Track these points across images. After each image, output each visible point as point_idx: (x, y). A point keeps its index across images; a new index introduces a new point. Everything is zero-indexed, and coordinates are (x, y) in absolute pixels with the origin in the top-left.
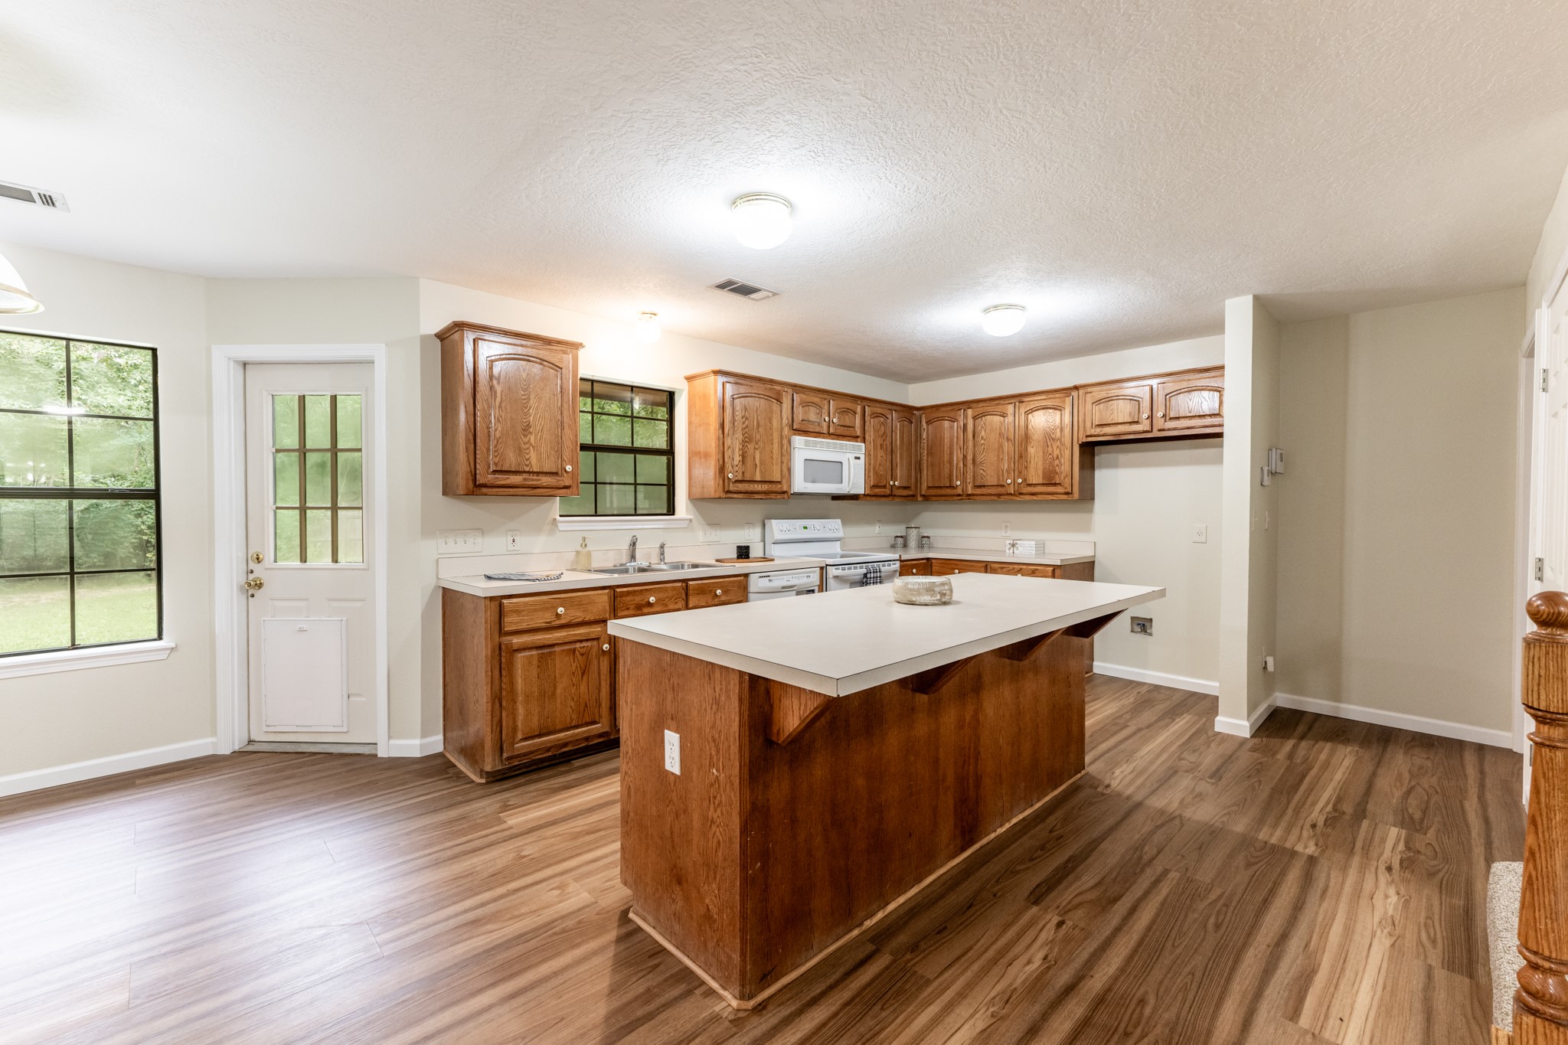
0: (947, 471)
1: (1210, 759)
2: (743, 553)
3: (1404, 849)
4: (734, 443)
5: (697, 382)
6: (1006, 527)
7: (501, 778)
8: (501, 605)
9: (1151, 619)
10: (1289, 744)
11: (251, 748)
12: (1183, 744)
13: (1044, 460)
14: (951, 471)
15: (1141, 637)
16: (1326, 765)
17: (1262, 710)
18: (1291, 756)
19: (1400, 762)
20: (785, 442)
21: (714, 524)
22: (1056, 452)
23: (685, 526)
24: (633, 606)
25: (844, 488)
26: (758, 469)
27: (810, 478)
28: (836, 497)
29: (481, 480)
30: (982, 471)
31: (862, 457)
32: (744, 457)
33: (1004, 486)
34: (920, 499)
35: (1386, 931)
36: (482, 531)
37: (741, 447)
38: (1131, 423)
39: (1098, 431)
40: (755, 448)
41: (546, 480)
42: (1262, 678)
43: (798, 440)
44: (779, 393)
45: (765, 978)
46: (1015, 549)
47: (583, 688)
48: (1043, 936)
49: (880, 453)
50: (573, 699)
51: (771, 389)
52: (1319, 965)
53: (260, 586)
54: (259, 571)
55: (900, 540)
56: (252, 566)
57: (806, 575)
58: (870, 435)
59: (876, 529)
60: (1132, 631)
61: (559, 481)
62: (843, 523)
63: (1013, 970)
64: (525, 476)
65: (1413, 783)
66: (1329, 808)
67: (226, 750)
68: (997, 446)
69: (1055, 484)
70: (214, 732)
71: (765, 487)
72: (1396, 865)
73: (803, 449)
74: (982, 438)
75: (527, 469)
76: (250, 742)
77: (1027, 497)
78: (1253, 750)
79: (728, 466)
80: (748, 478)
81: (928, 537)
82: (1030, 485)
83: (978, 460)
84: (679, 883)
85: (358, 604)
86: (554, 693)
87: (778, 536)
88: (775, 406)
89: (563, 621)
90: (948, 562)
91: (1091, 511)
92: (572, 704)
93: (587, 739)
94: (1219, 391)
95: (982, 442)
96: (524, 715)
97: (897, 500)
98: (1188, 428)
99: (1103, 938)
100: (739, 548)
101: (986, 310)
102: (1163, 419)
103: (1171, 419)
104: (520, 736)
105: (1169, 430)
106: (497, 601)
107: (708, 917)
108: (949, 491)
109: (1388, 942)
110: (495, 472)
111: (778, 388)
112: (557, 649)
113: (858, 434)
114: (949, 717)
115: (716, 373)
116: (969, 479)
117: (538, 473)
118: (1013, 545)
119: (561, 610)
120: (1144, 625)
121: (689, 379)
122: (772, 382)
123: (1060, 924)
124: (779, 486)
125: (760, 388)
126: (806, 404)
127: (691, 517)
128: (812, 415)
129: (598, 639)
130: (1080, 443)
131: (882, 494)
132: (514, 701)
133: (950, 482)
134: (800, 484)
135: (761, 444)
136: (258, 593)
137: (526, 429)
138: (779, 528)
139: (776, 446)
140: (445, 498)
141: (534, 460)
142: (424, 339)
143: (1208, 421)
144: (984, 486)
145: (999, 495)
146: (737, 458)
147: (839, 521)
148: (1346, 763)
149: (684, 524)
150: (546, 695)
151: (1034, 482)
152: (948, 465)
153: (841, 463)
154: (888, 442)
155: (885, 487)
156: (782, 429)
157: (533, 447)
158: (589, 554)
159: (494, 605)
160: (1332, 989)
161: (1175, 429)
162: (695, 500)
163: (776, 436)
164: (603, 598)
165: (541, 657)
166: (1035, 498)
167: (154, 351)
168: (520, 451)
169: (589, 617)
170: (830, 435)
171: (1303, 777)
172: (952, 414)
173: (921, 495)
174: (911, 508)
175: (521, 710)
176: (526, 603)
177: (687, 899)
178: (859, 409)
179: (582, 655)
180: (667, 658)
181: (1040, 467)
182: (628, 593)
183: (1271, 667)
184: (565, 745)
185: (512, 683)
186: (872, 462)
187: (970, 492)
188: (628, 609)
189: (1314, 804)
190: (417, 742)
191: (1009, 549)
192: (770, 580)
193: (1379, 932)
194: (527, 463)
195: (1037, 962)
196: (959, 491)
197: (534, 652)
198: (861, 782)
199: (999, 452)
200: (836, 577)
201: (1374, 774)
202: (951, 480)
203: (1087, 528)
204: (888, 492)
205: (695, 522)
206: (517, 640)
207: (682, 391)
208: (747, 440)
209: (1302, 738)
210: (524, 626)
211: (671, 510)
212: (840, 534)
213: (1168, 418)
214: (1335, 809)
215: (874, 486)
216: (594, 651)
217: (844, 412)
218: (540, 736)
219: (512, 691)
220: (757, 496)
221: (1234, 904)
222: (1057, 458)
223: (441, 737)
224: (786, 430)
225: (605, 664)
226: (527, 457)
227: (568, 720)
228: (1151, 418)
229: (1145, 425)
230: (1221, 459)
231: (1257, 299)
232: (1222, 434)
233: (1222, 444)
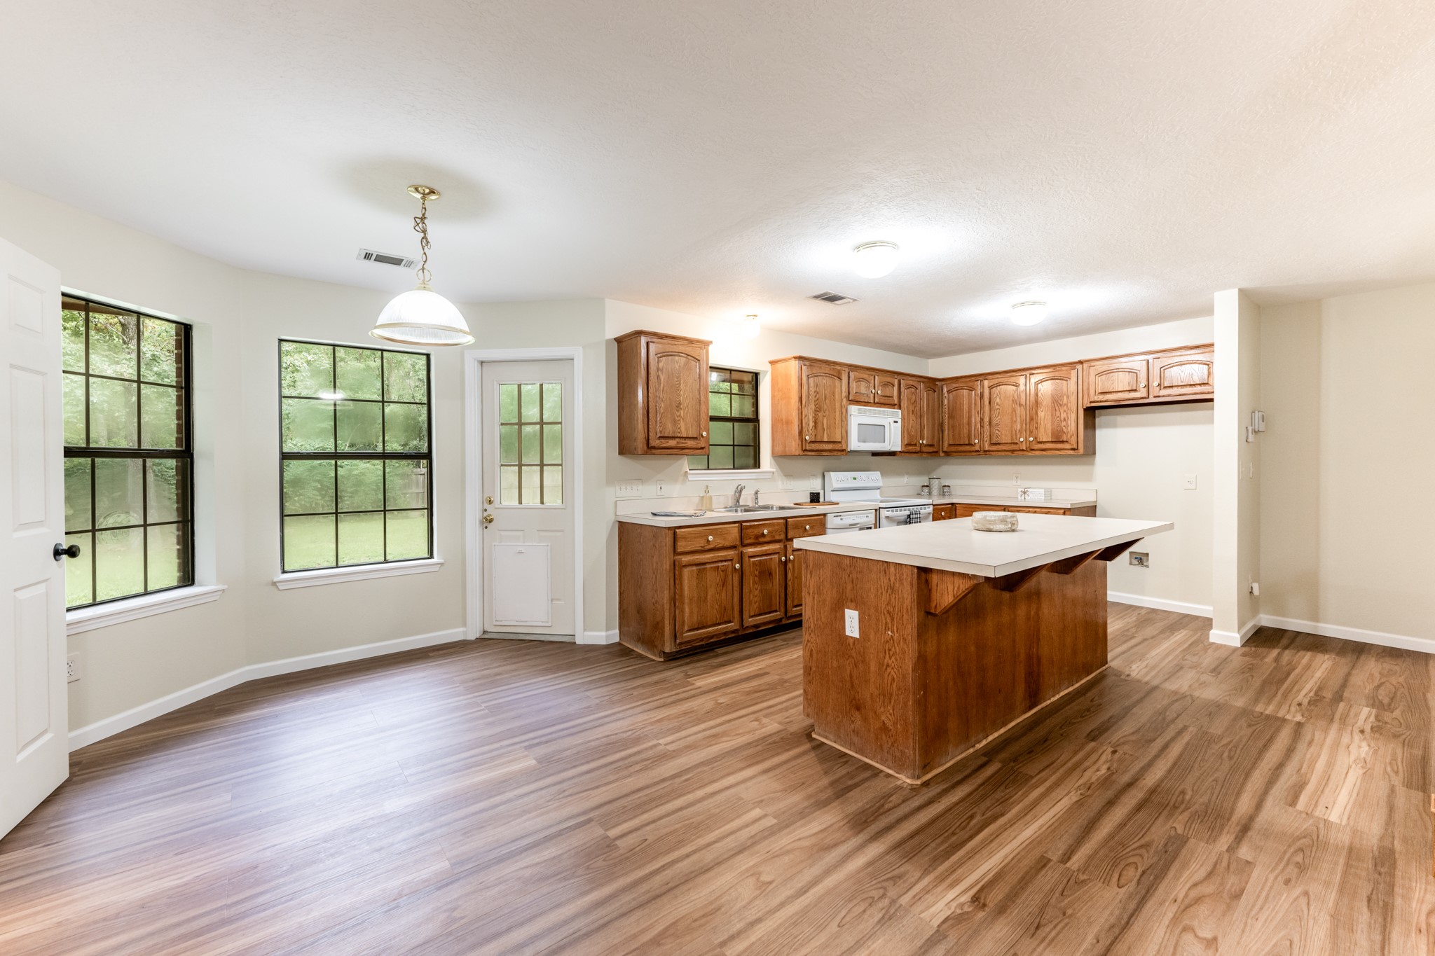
0: (966, 431)
1: (1208, 660)
2: (815, 498)
3: (1374, 720)
4: (809, 412)
5: (779, 365)
6: (1017, 478)
7: (673, 658)
8: (675, 533)
9: (1147, 554)
10: (1275, 652)
11: (486, 636)
12: (1184, 650)
13: (1053, 423)
14: (970, 431)
15: (1139, 569)
16: (1308, 667)
17: (1249, 626)
18: (1277, 660)
19: (1371, 668)
20: (844, 410)
21: (789, 475)
22: (1063, 415)
23: (770, 477)
24: (753, 537)
25: (886, 447)
26: (825, 432)
27: (862, 439)
28: (875, 454)
29: (652, 443)
30: (997, 432)
31: (900, 421)
32: (815, 422)
33: (1017, 443)
34: (942, 454)
35: (1359, 766)
36: (641, 480)
37: (813, 415)
38: (1129, 391)
39: (1101, 397)
40: (823, 416)
41: (690, 443)
42: (1250, 601)
43: (853, 409)
44: (839, 372)
45: (926, 767)
46: (1026, 495)
47: (723, 595)
48: (1104, 758)
49: (912, 417)
50: (717, 603)
51: (833, 369)
52: (1309, 781)
53: (491, 521)
54: (491, 510)
55: (926, 490)
56: (486, 506)
57: (864, 515)
58: (904, 403)
59: (905, 480)
60: (1131, 564)
61: (698, 443)
62: (883, 475)
63: (1087, 774)
64: (678, 440)
65: (1383, 680)
66: (1312, 694)
67: (472, 636)
68: (1010, 410)
69: (1063, 442)
70: (464, 624)
71: (830, 447)
72: (1368, 729)
73: (858, 416)
74: (997, 404)
75: (679, 435)
76: (485, 632)
77: (1038, 453)
78: (1244, 655)
79: (805, 430)
80: (818, 439)
81: (949, 486)
82: (1040, 443)
83: (994, 422)
84: (858, 709)
85: (559, 534)
86: (706, 598)
87: (836, 485)
88: (837, 382)
89: (711, 546)
90: (970, 506)
91: (1093, 464)
92: (717, 607)
93: (725, 633)
94: (1208, 365)
95: (998, 407)
96: (689, 613)
97: (924, 455)
98: (1180, 395)
99: (1147, 760)
100: (811, 494)
101: (1014, 306)
102: (1158, 388)
103: (1165, 387)
104: (686, 628)
105: (1164, 396)
106: (673, 530)
107: (884, 728)
108: (968, 448)
109: (1361, 772)
110: (660, 437)
111: (838, 368)
112: (708, 566)
113: (896, 402)
114: (1021, 611)
115: (795, 358)
116: (986, 438)
117: (685, 438)
118: (1025, 493)
119: (710, 538)
120: (1141, 559)
121: (771, 363)
122: (835, 363)
123: (1114, 752)
124: (840, 445)
125: (826, 369)
126: (858, 380)
127: (774, 470)
128: (863, 390)
129: (731, 560)
130: (1085, 407)
131: (914, 451)
132: (683, 603)
133: (969, 441)
134: (854, 444)
135: (827, 412)
136: (491, 526)
137: (678, 406)
138: (837, 479)
139: (838, 414)
140: (620, 457)
141: (683, 429)
142: (608, 342)
143: (1198, 389)
144: (999, 444)
145: (1013, 451)
146: (812, 424)
147: (879, 473)
148: (1324, 666)
149: (769, 476)
150: (702, 600)
151: (1044, 440)
152: (967, 426)
153: (884, 426)
154: (918, 408)
155: (915, 445)
156: (842, 400)
157: (683, 419)
158: (711, 498)
159: (671, 533)
160: (1319, 793)
161: (1169, 396)
162: (778, 456)
163: (837, 405)
164: (734, 530)
165: (699, 571)
166: (1044, 453)
167: (428, 356)
168: (675, 422)
169: (727, 544)
170: (876, 404)
171: (1289, 674)
172: (970, 384)
173: (943, 452)
174: (931, 462)
175: (687, 610)
176: (689, 533)
177: (865, 719)
178: (896, 382)
179: (723, 571)
180: (848, 561)
181: (1049, 426)
182: (750, 526)
183: (1256, 592)
184: (712, 637)
185: (682, 589)
186: (906, 425)
187: (987, 449)
188: (750, 538)
189: (1299, 691)
190: (604, 634)
191: (1021, 496)
192: (841, 519)
193: (1354, 766)
194: (679, 431)
195: (1103, 771)
196: (977, 448)
197: (694, 568)
198: (973, 648)
199: (1012, 416)
200: (887, 517)
201: (1349, 675)
202: (969, 439)
203: (1089, 478)
204: (918, 449)
205: (776, 474)
206: (685, 559)
207: (766, 372)
208: (818, 410)
209: (1286, 648)
210: (688, 549)
211: (757, 464)
212: (880, 484)
213: (1162, 387)
214: (1316, 694)
215: (909, 445)
216: (730, 569)
217: (886, 384)
218: (698, 629)
219: (682, 595)
220: (824, 454)
221: (1241, 746)
222: (1065, 420)
223: (617, 631)
224: (845, 401)
225: (736, 578)
226: (679, 426)
227: (715, 619)
228: (1148, 386)
229: (1142, 393)
230: (1211, 420)
231: (1241, 291)
232: (1211, 400)
233: (1212, 409)
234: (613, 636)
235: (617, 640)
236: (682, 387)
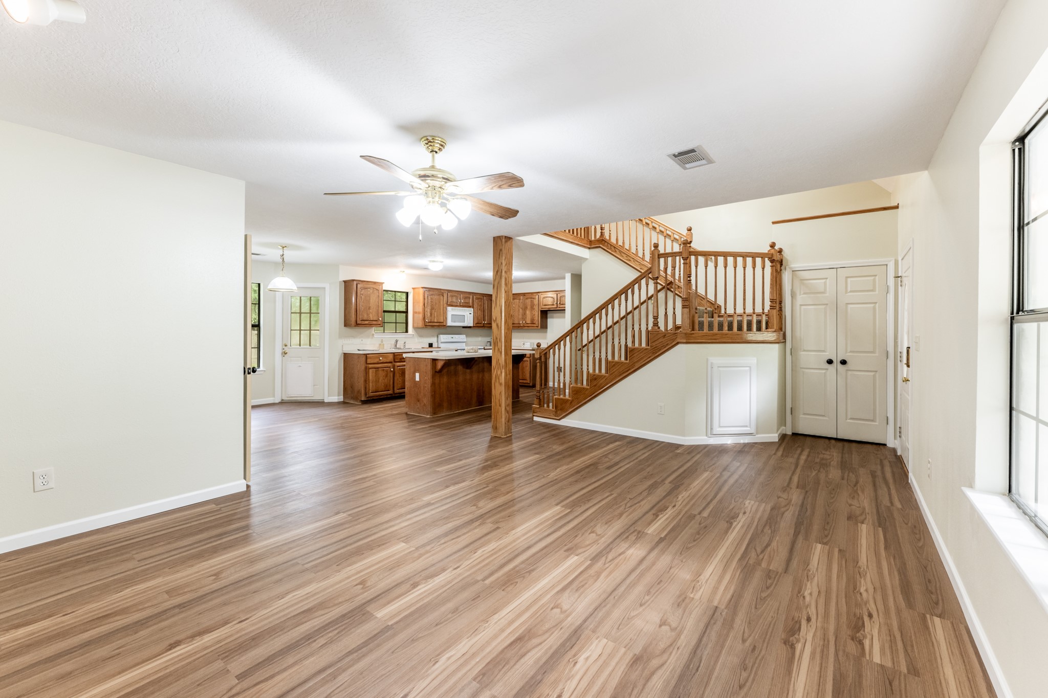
2: (431, 345)
4: (428, 310)
5: (416, 290)
6: (522, 338)
7: (365, 402)
8: (366, 356)
11: (283, 401)
13: (531, 316)
20: (445, 309)
21: (421, 336)
22: (534, 313)
25: (465, 324)
27: (453, 321)
28: (464, 327)
29: (358, 323)
30: (513, 319)
31: (472, 314)
32: (431, 314)
33: (520, 324)
36: (354, 337)
37: (430, 311)
38: (552, 305)
39: (544, 307)
40: (435, 311)
41: (374, 322)
43: (449, 308)
44: (443, 293)
45: (434, 413)
47: (386, 380)
49: (479, 312)
51: (440, 292)
53: (286, 353)
54: (286, 349)
55: (489, 343)
56: (284, 347)
58: (475, 306)
59: (480, 339)
61: (378, 322)
62: (467, 336)
64: (369, 321)
67: (277, 401)
68: (518, 310)
69: (534, 323)
70: (274, 396)
71: (438, 324)
73: (451, 311)
74: (514, 307)
75: (370, 319)
76: (282, 400)
77: (527, 328)
79: (426, 317)
80: (432, 321)
82: (526, 324)
84: (419, 401)
85: (317, 358)
86: (379, 381)
87: (443, 341)
88: (442, 297)
89: (381, 362)
91: (546, 332)
92: (383, 384)
93: (387, 395)
96: (371, 386)
97: (486, 328)
100: (429, 344)
102: (559, 304)
104: (370, 392)
106: (366, 355)
107: (424, 405)
110: (362, 320)
111: (443, 291)
112: (380, 369)
113: (471, 305)
115: (422, 288)
117: (372, 320)
118: (524, 344)
119: (381, 358)
121: (413, 288)
122: (440, 289)
124: (443, 324)
125: (437, 292)
126: (452, 296)
127: (413, 333)
128: (454, 300)
129: (390, 367)
130: (540, 309)
131: (480, 326)
132: (369, 382)
134: (450, 323)
136: (286, 355)
137: (369, 308)
138: (443, 338)
139: (442, 310)
140: (345, 328)
142: (340, 282)
144: (514, 324)
145: (519, 327)
146: (429, 315)
147: (465, 335)
149: (411, 336)
150: (377, 381)
151: (528, 323)
154: (482, 307)
155: (481, 323)
156: (444, 305)
157: (371, 312)
158: (383, 345)
159: (365, 356)
162: (414, 328)
163: (442, 307)
164: (391, 356)
165: (376, 371)
167: (259, 284)
168: (368, 315)
169: (388, 361)
170: (461, 306)
175: (371, 384)
176: (372, 356)
178: (471, 297)
179: (386, 371)
180: (417, 359)
181: (530, 318)
184: (381, 396)
185: (369, 377)
190: (337, 397)
197: (374, 369)
199: (518, 312)
203: (545, 338)
204: (482, 325)
205: (415, 335)
206: (370, 366)
207: (411, 292)
208: (432, 309)
210: (372, 362)
211: (407, 331)
212: (465, 340)
215: (477, 323)
216: (389, 371)
217: (466, 298)
218: (375, 392)
219: (369, 379)
222: (534, 315)
224: (445, 305)
225: (392, 375)
227: (382, 389)
228: (557, 303)
229: (555, 306)
230: (564, 317)
231: (572, 274)
232: (565, 310)
233: (565, 313)
234: (341, 398)
235: (342, 400)
236: (371, 301)
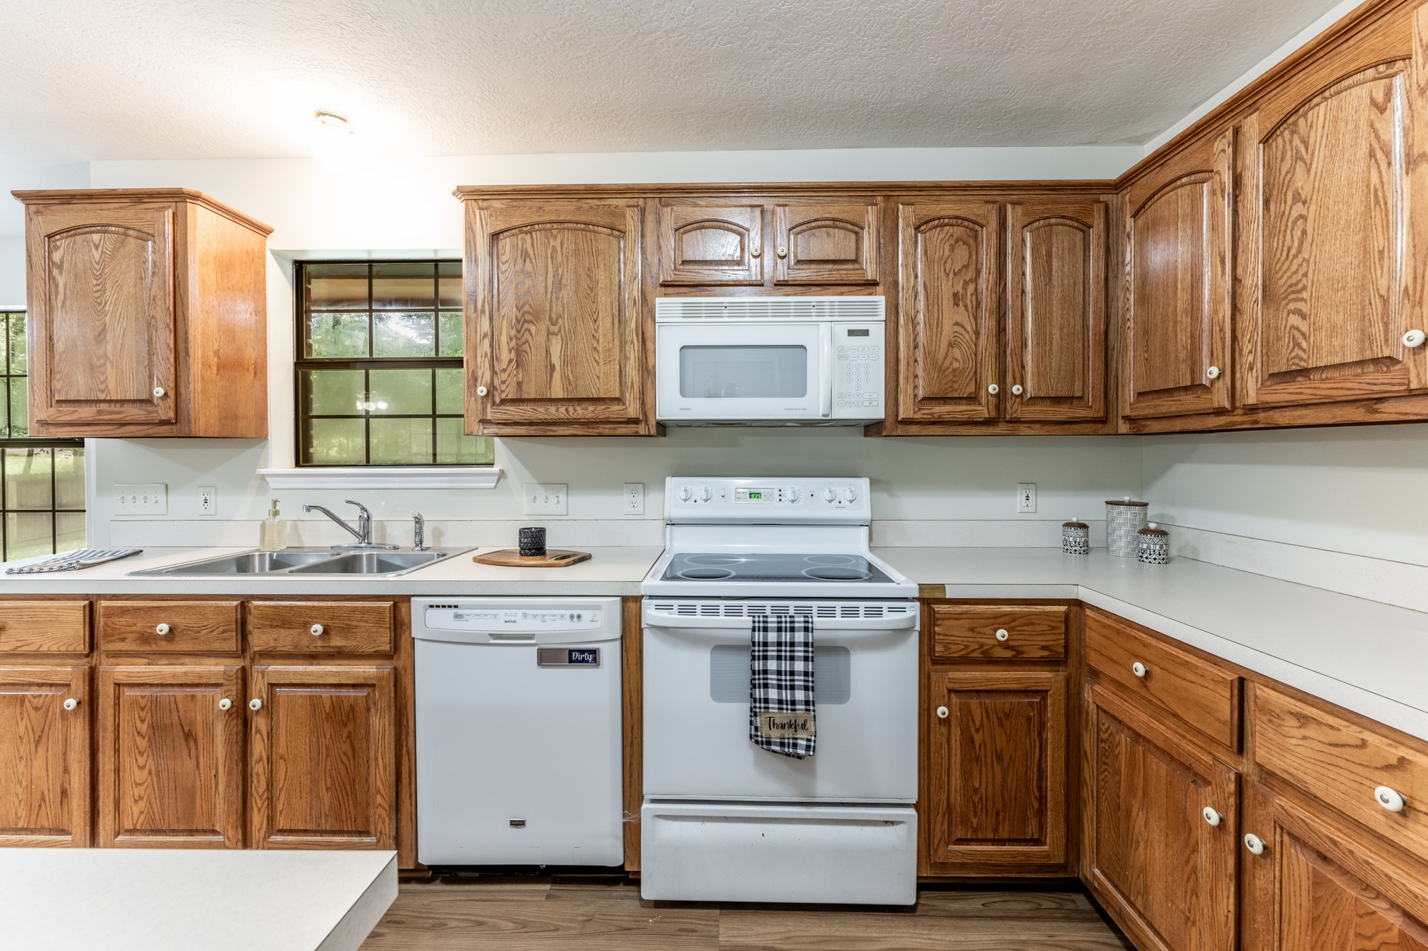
0: (1183, 338)
14: (1195, 338)
20: (631, 314)
23: (491, 485)
24: (134, 636)
25: (810, 408)
26: (557, 375)
29: (45, 415)
30: (1294, 320)
31: (879, 329)
33: (1392, 360)
34: (1123, 428)
36: (165, 484)
37: (513, 332)
40: (549, 333)
43: (667, 307)
55: (1075, 535)
57: (569, 613)
58: (914, 276)
61: (150, 413)
71: (577, 413)
75: (102, 397)
88: (606, 240)
97: (1030, 431)
100: (523, 532)
108: (1188, 402)
110: (58, 402)
111: (615, 201)
113: (870, 276)
115: (463, 195)
116: (1251, 356)
117: (120, 403)
122: (594, 191)
124: (615, 408)
125: (564, 210)
126: (696, 227)
127: (506, 469)
128: (718, 252)
129: (65, 686)
131: (963, 417)
133: (1193, 372)
134: (671, 402)
135: (565, 323)
137: (100, 336)
139: (605, 323)
141: (112, 384)
144: (1305, 372)
152: (1186, 321)
153: (803, 347)
154: (985, 284)
155: (972, 399)
157: (112, 363)
163: (605, 302)
164: (75, 617)
168: (92, 370)
172: (1194, 163)
173: (1125, 418)
178: (873, 216)
179: (37, 709)
182: (124, 611)
186: (922, 338)
187: (1252, 399)
188: (123, 640)
192: (457, 616)
194: (102, 387)
196: (1221, 398)
199: (1366, 229)
200: (663, 629)
202: (1195, 367)
205: (512, 477)
216: (57, 706)
220: (561, 430)
225: (78, 730)
226: (102, 378)
236: (110, 295)
